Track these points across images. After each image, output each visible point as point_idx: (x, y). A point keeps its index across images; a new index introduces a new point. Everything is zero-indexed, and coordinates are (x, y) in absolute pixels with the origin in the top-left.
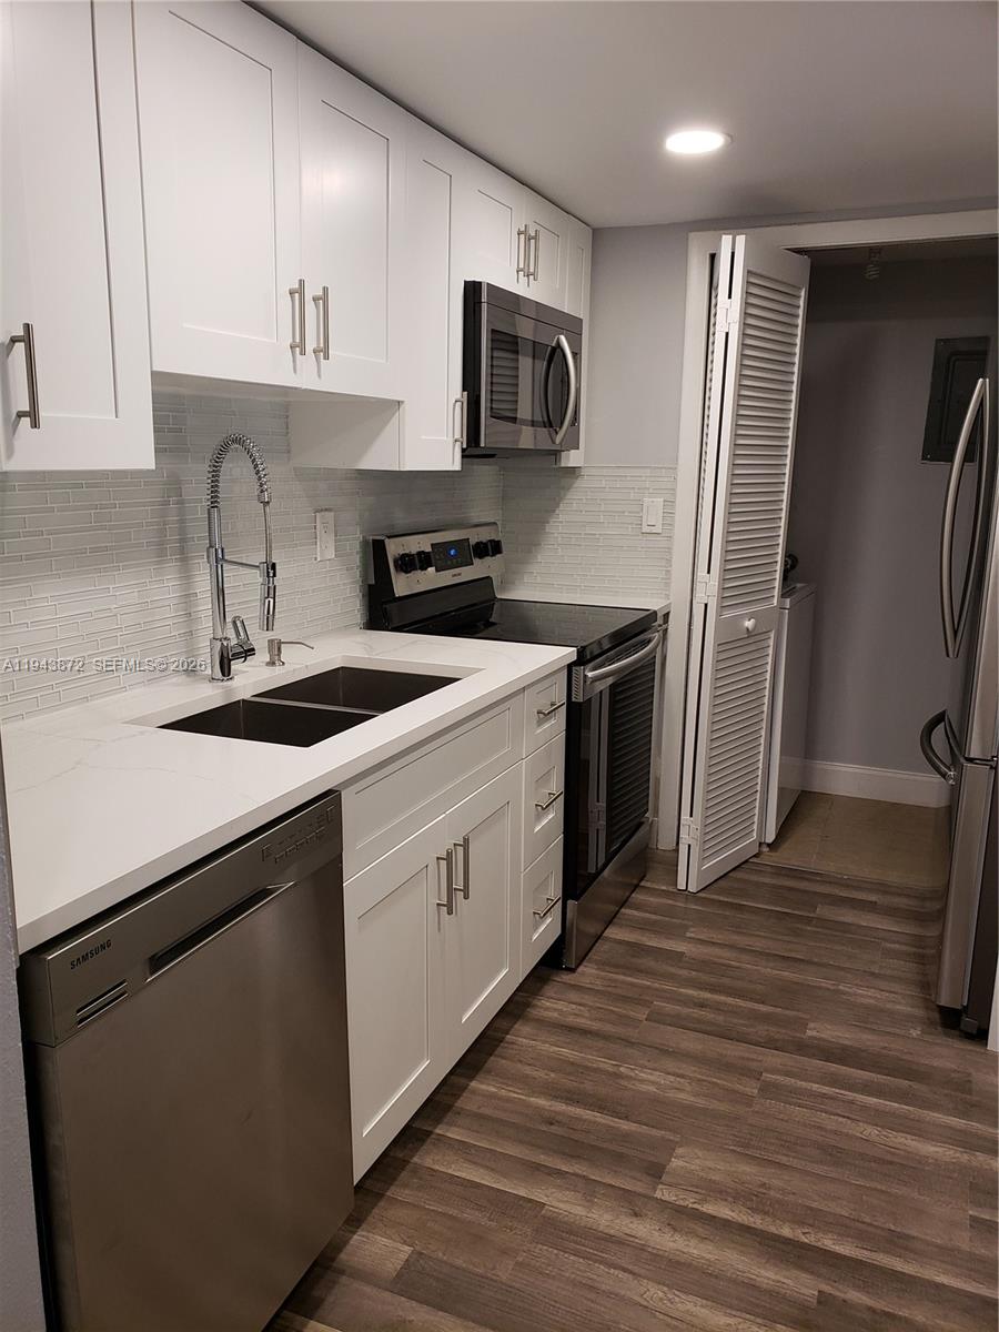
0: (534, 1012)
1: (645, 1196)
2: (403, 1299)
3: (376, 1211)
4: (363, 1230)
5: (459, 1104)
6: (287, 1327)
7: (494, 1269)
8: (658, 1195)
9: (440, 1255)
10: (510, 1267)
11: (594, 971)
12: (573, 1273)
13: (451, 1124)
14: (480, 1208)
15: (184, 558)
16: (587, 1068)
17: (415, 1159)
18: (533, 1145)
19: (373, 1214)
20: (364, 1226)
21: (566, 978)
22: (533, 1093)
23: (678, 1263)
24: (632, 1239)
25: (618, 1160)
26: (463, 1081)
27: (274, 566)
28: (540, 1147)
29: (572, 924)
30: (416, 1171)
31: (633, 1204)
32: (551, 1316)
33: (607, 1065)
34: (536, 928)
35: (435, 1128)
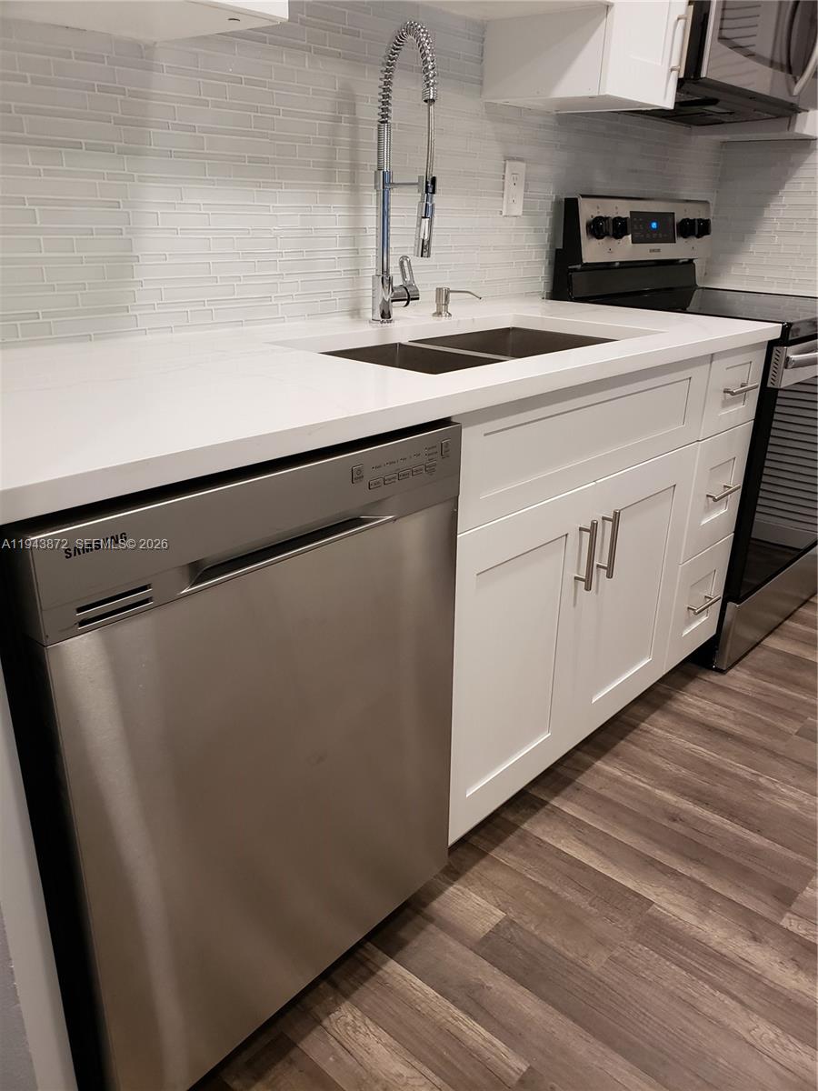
0: (674, 706)
1: (766, 920)
2: (486, 963)
3: (476, 868)
4: (460, 884)
5: (581, 780)
6: (368, 960)
7: (586, 957)
8: (785, 923)
9: (533, 928)
10: (604, 960)
11: (746, 677)
12: (672, 985)
13: (569, 799)
14: (582, 890)
15: (354, 187)
16: (723, 771)
17: (525, 826)
18: (650, 838)
19: (472, 871)
20: (462, 880)
21: (715, 678)
22: (661, 786)
23: (799, 1005)
24: (747, 965)
25: (742, 874)
26: (587, 758)
27: (434, 180)
28: (656, 841)
29: (729, 629)
30: (525, 837)
31: (754, 927)
32: (641, 1025)
33: (745, 771)
34: (689, 623)
35: (552, 798)
